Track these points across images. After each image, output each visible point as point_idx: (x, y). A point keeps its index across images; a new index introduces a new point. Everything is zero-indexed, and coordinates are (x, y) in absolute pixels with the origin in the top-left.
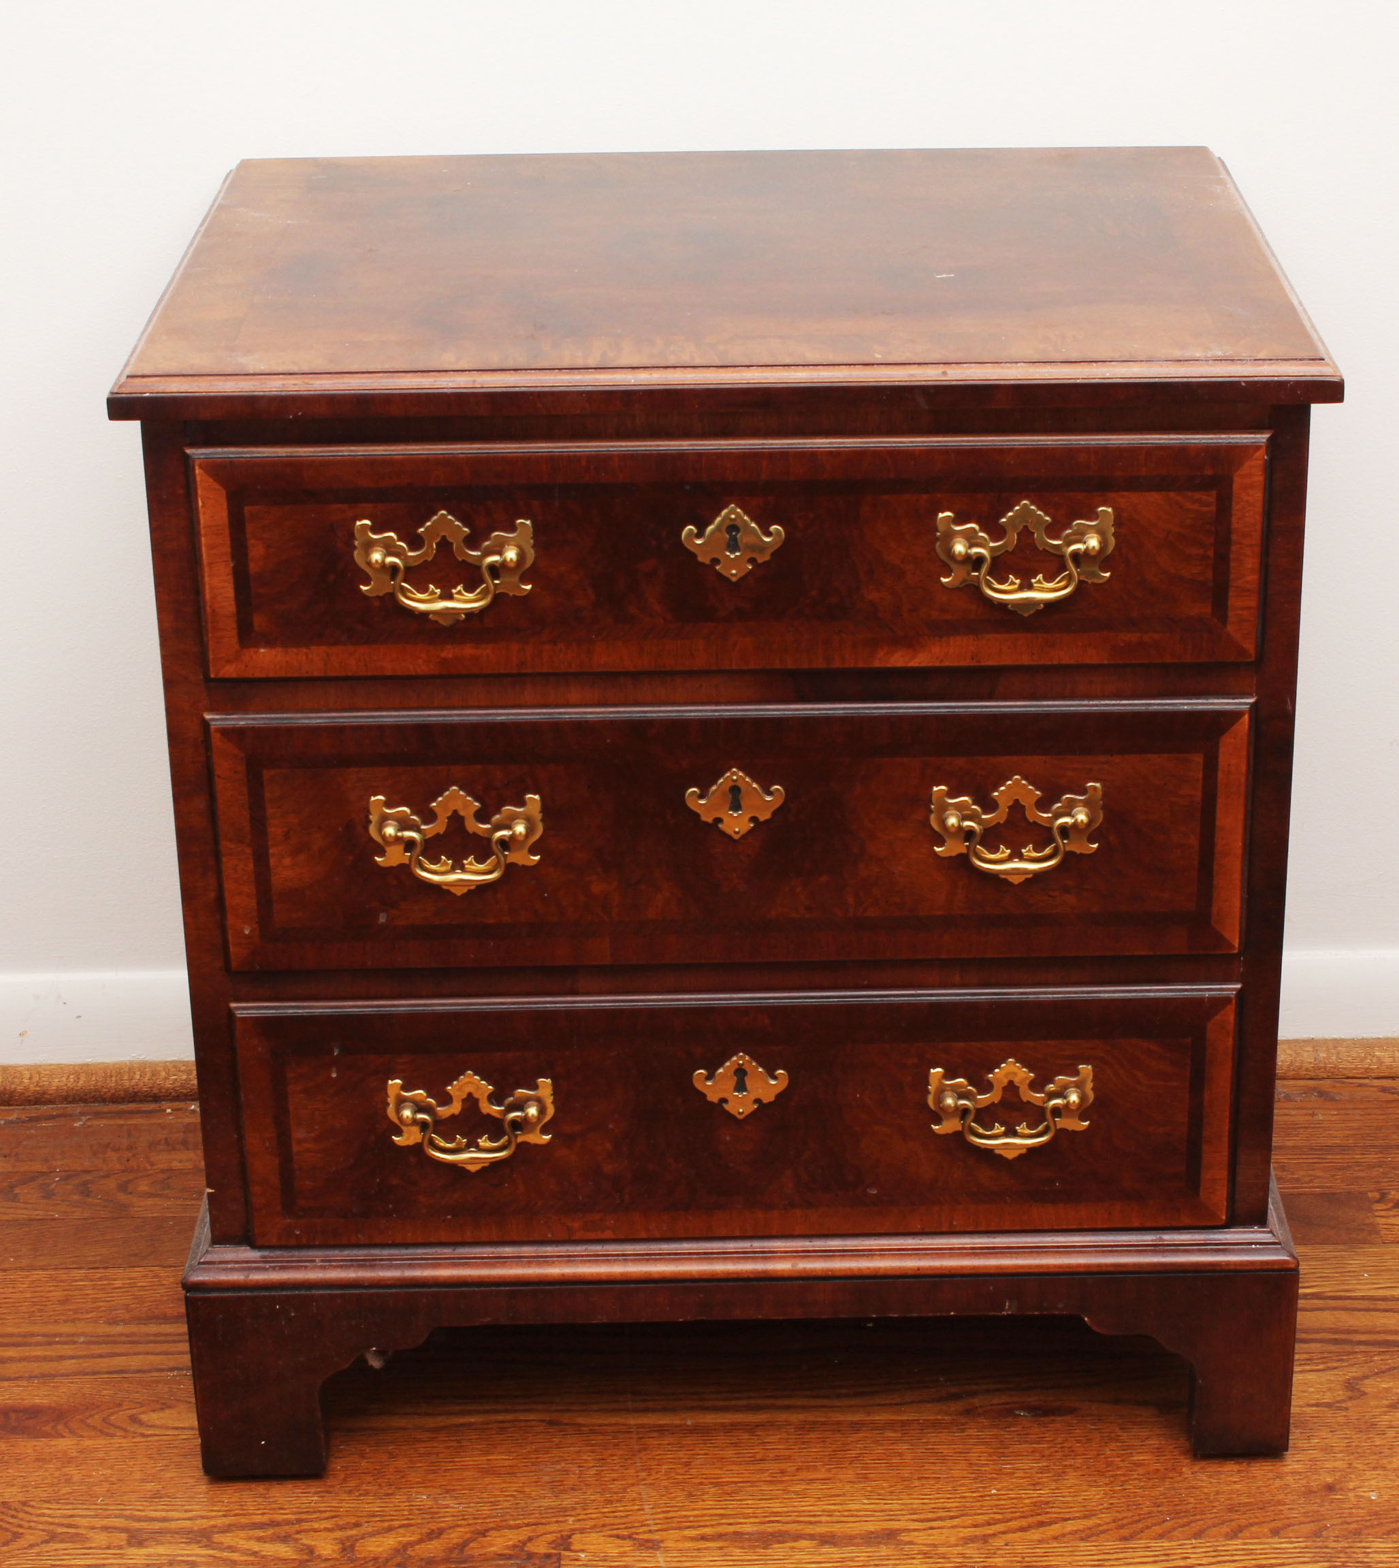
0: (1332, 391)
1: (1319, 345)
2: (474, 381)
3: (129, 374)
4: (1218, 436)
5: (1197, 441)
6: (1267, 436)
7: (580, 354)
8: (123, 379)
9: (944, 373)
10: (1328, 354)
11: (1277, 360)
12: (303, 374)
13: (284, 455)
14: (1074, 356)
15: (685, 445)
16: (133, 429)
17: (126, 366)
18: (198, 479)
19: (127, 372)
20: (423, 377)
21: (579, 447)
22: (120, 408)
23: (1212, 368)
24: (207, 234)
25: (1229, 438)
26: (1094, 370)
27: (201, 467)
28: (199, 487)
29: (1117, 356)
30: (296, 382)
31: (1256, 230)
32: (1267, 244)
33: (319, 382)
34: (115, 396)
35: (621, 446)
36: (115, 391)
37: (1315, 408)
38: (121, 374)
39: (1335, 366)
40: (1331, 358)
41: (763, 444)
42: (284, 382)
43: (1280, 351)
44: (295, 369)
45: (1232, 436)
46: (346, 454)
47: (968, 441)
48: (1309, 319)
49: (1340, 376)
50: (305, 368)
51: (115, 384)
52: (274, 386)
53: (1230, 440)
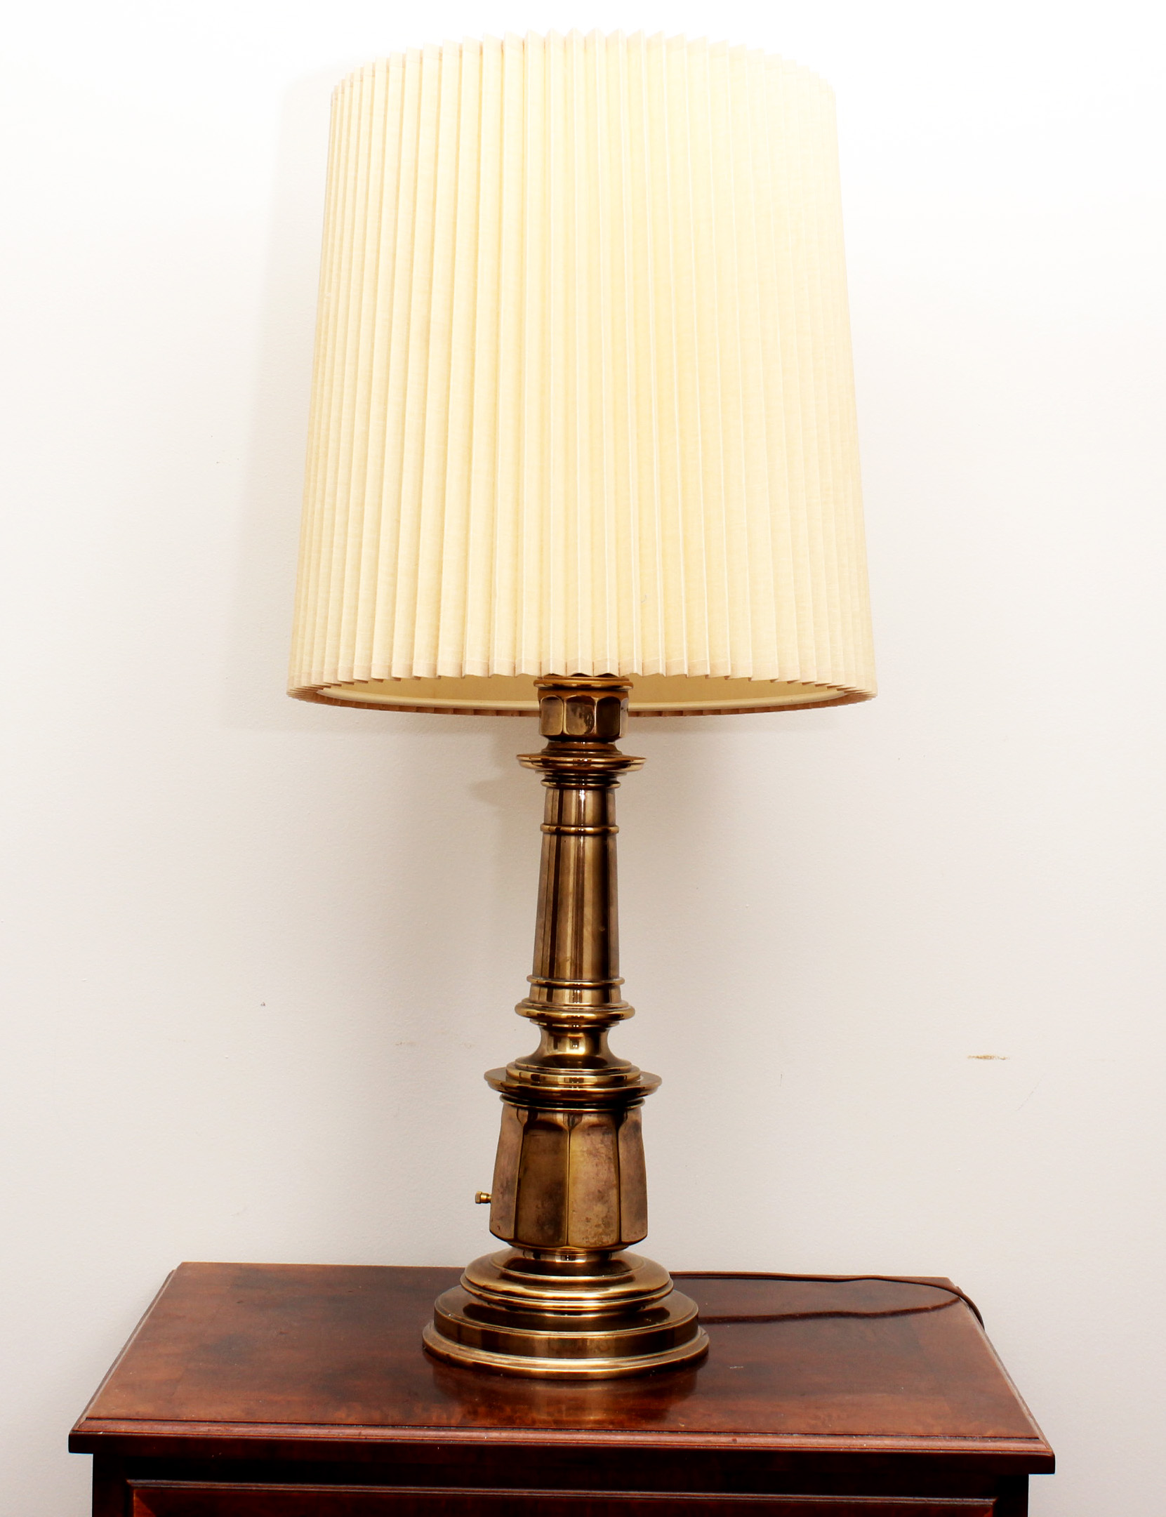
0: (1046, 1464)
1: (1035, 1428)
2: (360, 1434)
3: (88, 1416)
4: (954, 1499)
5: (937, 1503)
6: (993, 1500)
7: (445, 1416)
8: (83, 1420)
9: (734, 1440)
10: (1042, 1434)
11: (1001, 1437)
12: (224, 1422)
13: (205, 1487)
14: (838, 1429)
15: (525, 1492)
16: (87, 1460)
17: (85, 1411)
18: (135, 1504)
19: (86, 1415)
20: (320, 1428)
21: (440, 1491)
22: (78, 1443)
23: (949, 1443)
24: (152, 1316)
25: (963, 1501)
26: (854, 1441)
27: (137, 1495)
28: (135, 1511)
29: (872, 1431)
30: (220, 1428)
31: (986, 1341)
32: (996, 1353)
33: (236, 1430)
34: (75, 1433)
35: (473, 1491)
36: (76, 1429)
37: (1031, 1477)
38: (81, 1417)
39: (1047, 1444)
40: (1044, 1438)
41: (588, 1494)
42: (210, 1428)
43: (1003, 1431)
44: (219, 1418)
45: (965, 1499)
46: (254, 1488)
47: (753, 1497)
48: (1028, 1409)
49: (1052, 1452)
50: (227, 1418)
51: (76, 1424)
52: (203, 1430)
53: (964, 1503)
